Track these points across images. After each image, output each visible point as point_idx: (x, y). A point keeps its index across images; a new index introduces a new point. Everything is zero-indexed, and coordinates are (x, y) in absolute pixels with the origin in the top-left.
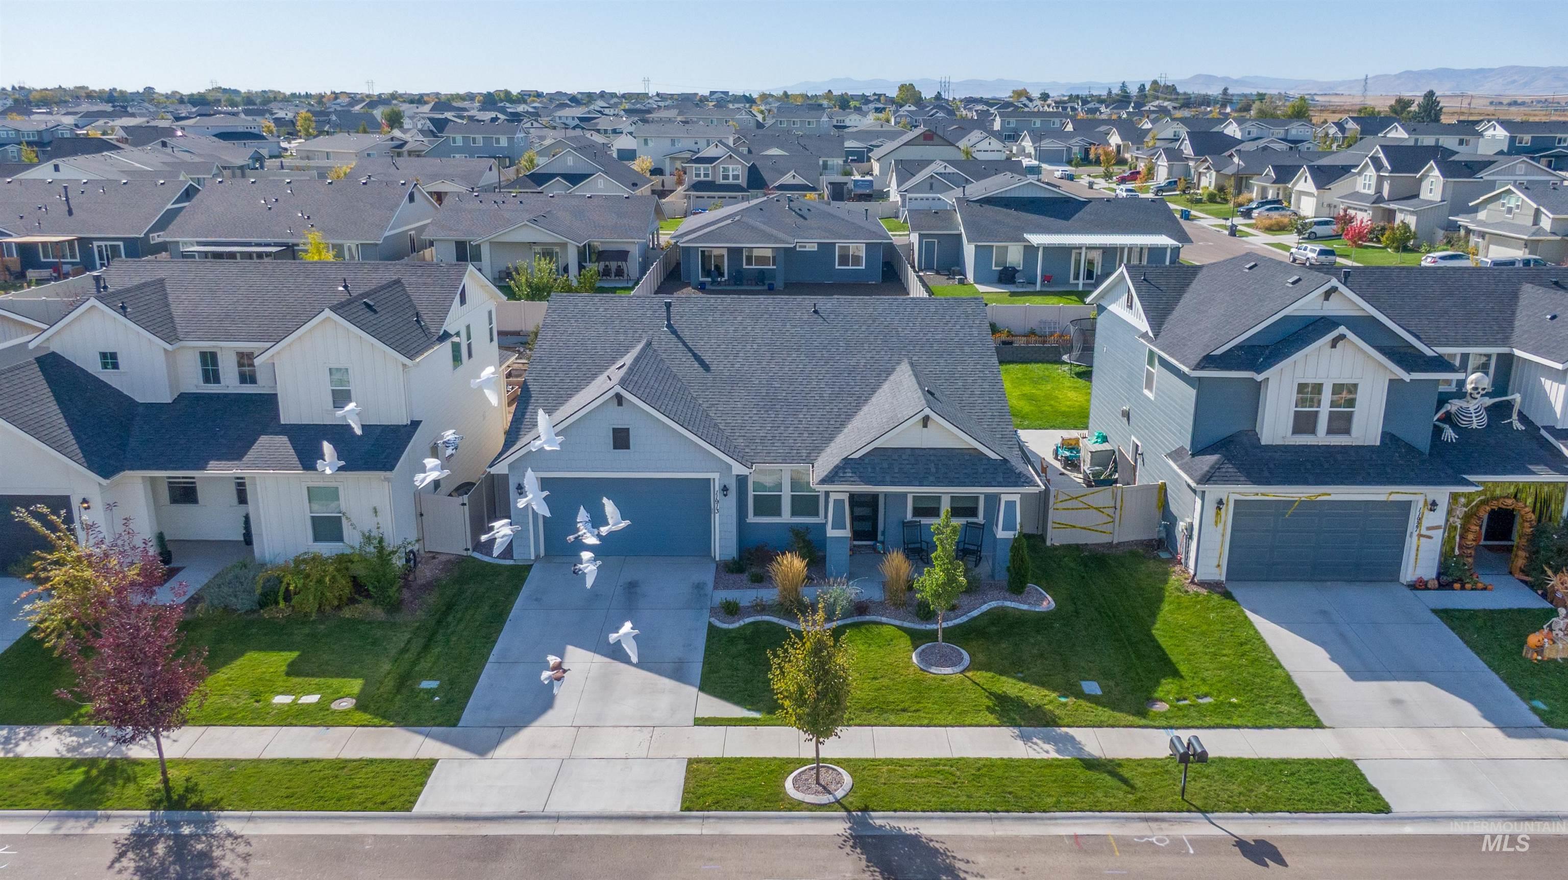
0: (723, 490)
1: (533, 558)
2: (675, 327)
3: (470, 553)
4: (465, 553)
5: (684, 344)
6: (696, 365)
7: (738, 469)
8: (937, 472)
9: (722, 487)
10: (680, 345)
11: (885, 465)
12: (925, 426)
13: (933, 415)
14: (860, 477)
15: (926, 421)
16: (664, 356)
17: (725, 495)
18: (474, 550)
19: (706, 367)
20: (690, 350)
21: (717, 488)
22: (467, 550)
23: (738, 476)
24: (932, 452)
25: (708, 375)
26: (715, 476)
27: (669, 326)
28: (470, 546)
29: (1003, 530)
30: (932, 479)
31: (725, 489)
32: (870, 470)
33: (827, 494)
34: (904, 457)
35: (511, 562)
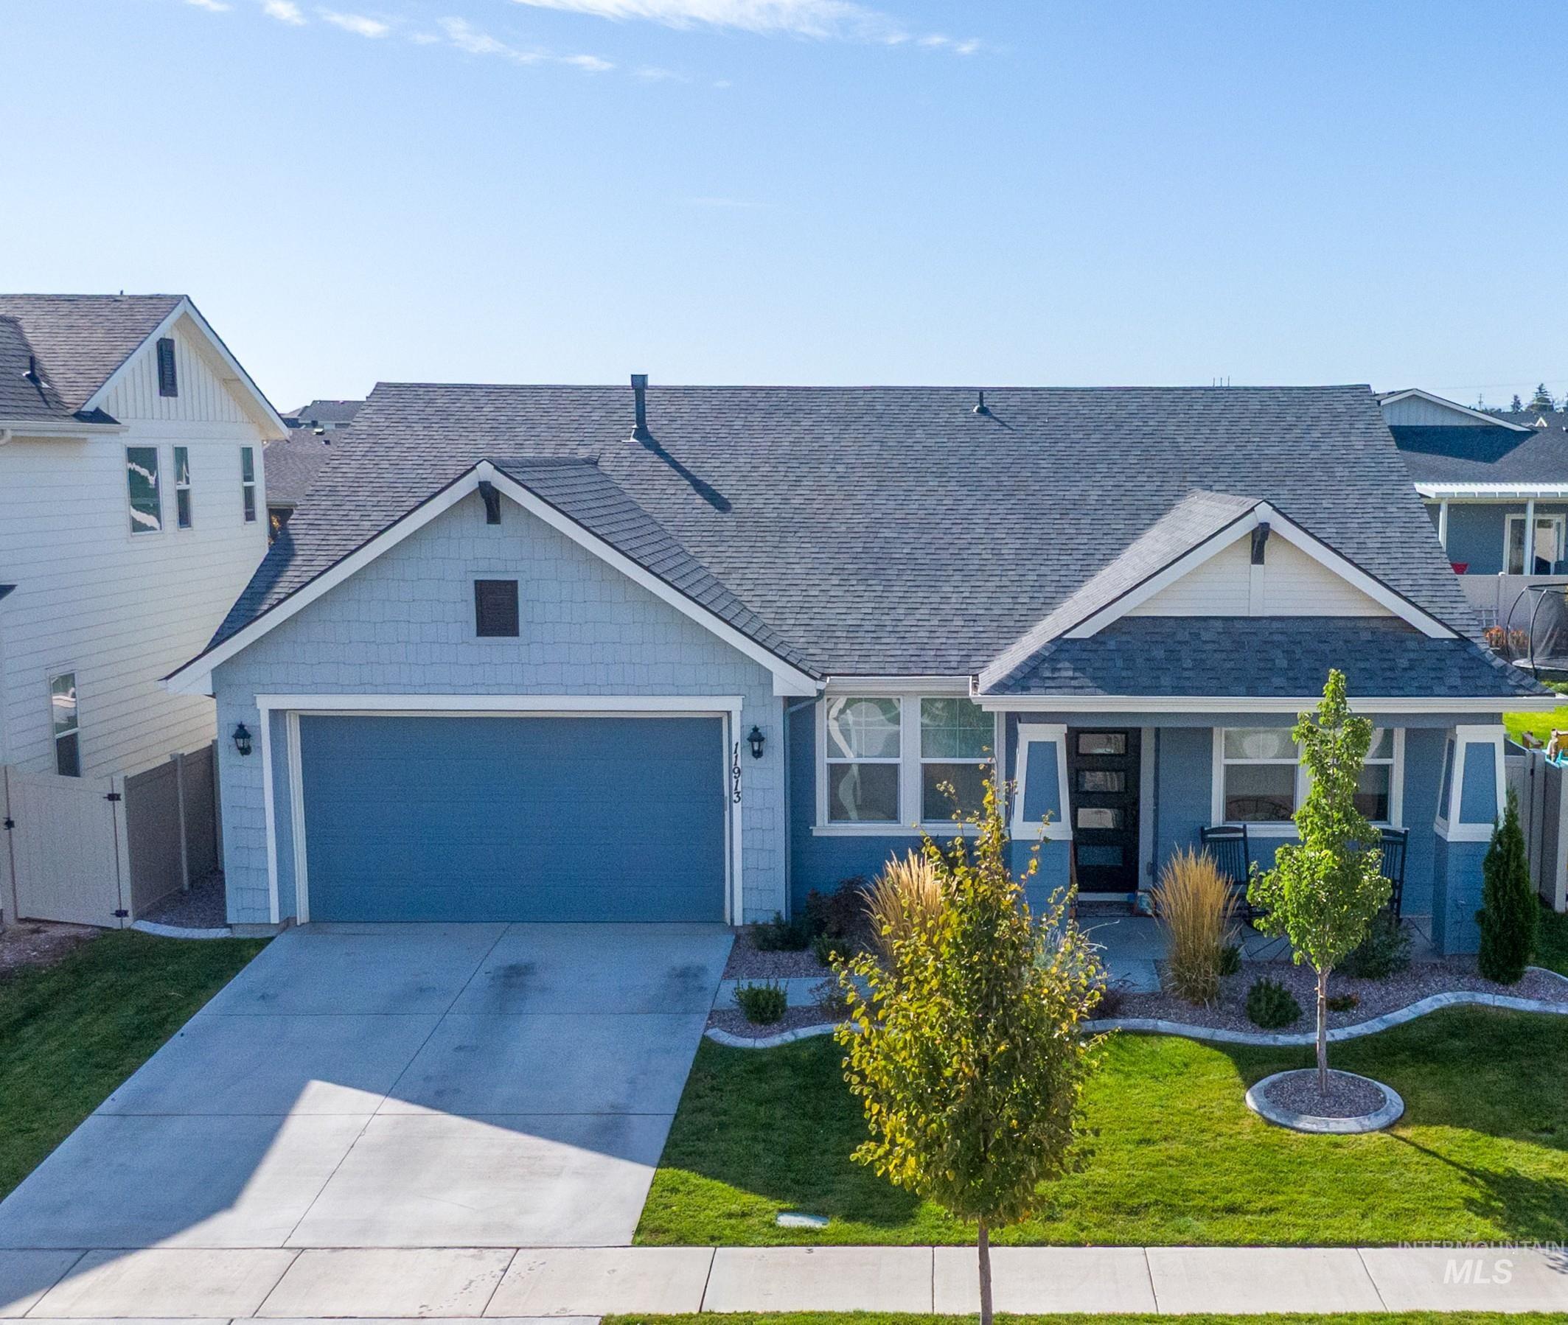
0: (751, 740)
1: (275, 919)
2: (656, 437)
3: (128, 922)
4: (115, 923)
5: (675, 465)
6: (699, 500)
7: (788, 681)
8: (1290, 668)
9: (749, 731)
10: (665, 467)
11: (1159, 653)
12: (1258, 557)
13: (1281, 526)
14: (1094, 679)
15: (1259, 541)
16: (625, 485)
17: (757, 754)
18: (140, 917)
19: (722, 504)
20: (687, 475)
21: (736, 737)
22: (124, 914)
23: (790, 701)
24: (1275, 625)
25: (729, 520)
26: (734, 704)
27: (642, 433)
28: (127, 905)
29: (1464, 819)
30: (1278, 681)
31: (756, 737)
32: (1120, 663)
33: (1013, 719)
34: (1205, 636)
35: (221, 933)
